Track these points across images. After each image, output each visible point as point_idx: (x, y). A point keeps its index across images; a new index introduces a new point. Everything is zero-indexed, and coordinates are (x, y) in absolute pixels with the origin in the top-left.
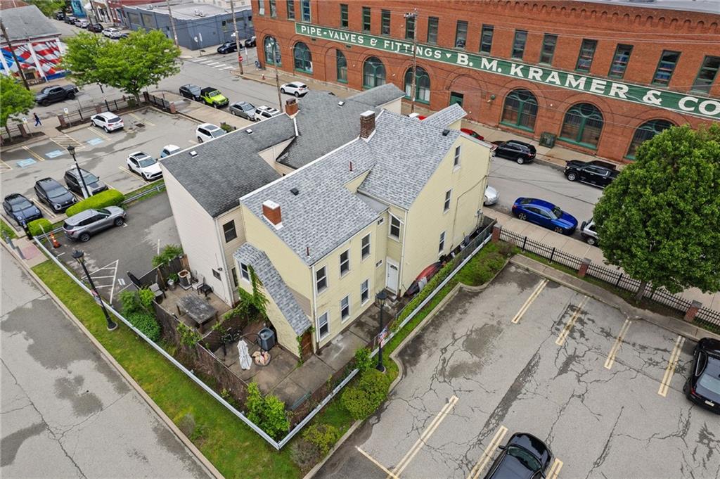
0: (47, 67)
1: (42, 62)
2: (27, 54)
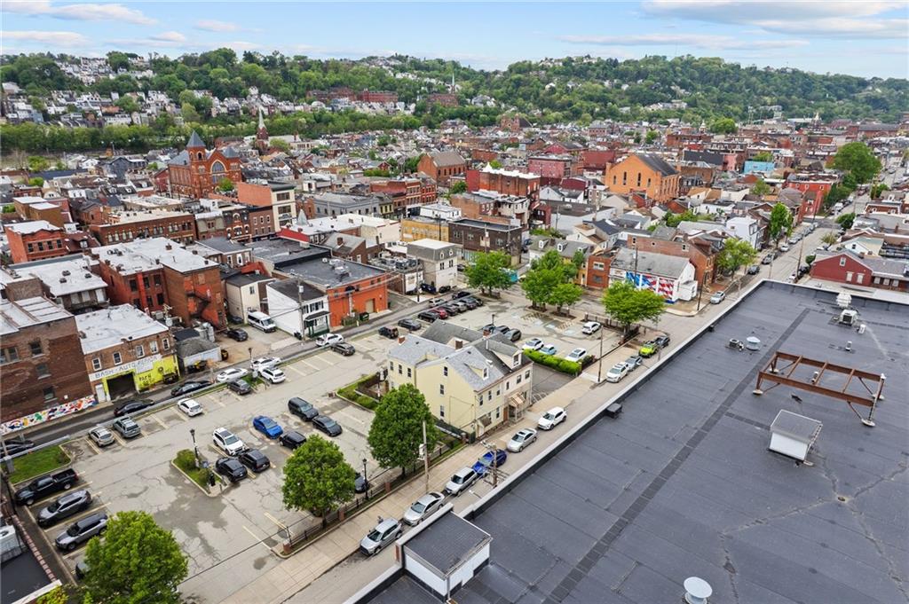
1: (660, 290)
2: (654, 283)
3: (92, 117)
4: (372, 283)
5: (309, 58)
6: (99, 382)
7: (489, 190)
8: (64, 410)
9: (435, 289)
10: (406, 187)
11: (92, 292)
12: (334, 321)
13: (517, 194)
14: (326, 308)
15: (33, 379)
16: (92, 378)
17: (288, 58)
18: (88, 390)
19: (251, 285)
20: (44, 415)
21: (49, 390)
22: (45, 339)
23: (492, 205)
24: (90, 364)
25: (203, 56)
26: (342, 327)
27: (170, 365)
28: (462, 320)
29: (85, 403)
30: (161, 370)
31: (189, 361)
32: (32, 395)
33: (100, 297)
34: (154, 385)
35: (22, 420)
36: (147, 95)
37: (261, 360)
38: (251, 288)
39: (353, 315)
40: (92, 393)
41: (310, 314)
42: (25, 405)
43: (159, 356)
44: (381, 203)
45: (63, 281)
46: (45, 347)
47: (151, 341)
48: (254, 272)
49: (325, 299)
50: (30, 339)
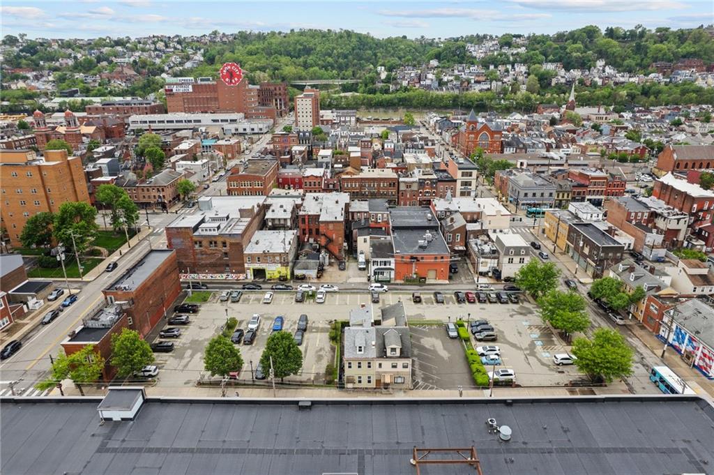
0: (701, 363)
1: (701, 358)
2: (698, 348)
3: (466, 84)
4: (436, 258)
5: (671, 30)
6: (249, 269)
7: (659, 198)
8: (232, 277)
9: (500, 277)
10: (589, 180)
11: (285, 220)
12: (397, 275)
13: (681, 210)
14: (393, 266)
15: (221, 259)
16: (246, 266)
17: (650, 30)
18: (243, 271)
19: (365, 237)
20: (224, 276)
21: (228, 265)
22: (228, 241)
23: (646, 214)
24: (246, 259)
25: (570, 33)
26: (402, 282)
27: (286, 271)
28: (481, 309)
29: (242, 277)
30: (279, 272)
31: (298, 272)
32: (220, 265)
33: (289, 224)
34: (274, 279)
35: (216, 275)
36: (513, 66)
37: (326, 286)
38: (365, 239)
39: (415, 276)
40: (244, 273)
41: (379, 267)
42: (218, 269)
43: (280, 265)
44: (560, 190)
45: (285, 211)
46: (228, 245)
47: (276, 256)
48: (381, 228)
49: (392, 260)
50: (222, 240)
